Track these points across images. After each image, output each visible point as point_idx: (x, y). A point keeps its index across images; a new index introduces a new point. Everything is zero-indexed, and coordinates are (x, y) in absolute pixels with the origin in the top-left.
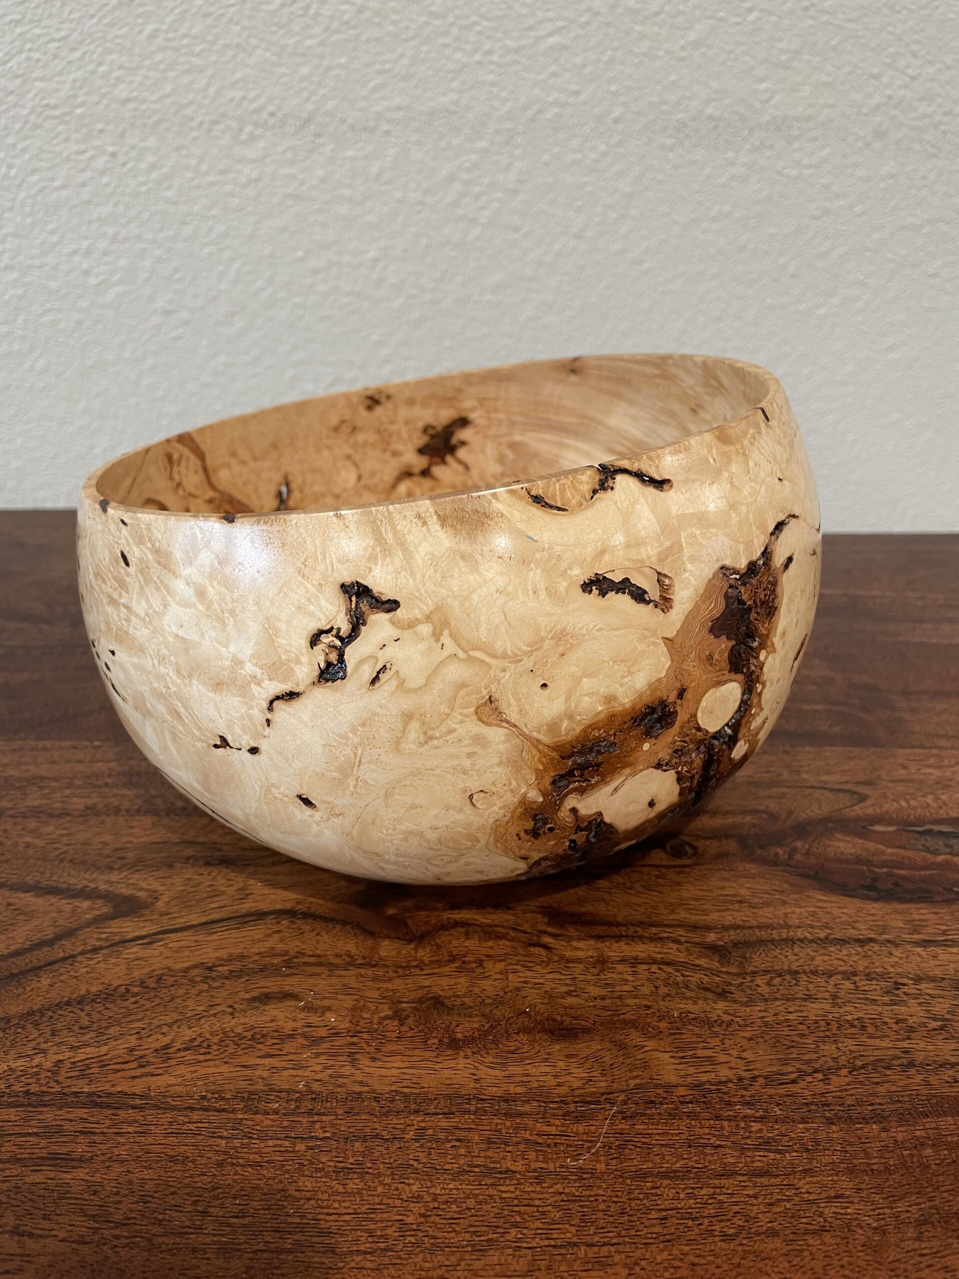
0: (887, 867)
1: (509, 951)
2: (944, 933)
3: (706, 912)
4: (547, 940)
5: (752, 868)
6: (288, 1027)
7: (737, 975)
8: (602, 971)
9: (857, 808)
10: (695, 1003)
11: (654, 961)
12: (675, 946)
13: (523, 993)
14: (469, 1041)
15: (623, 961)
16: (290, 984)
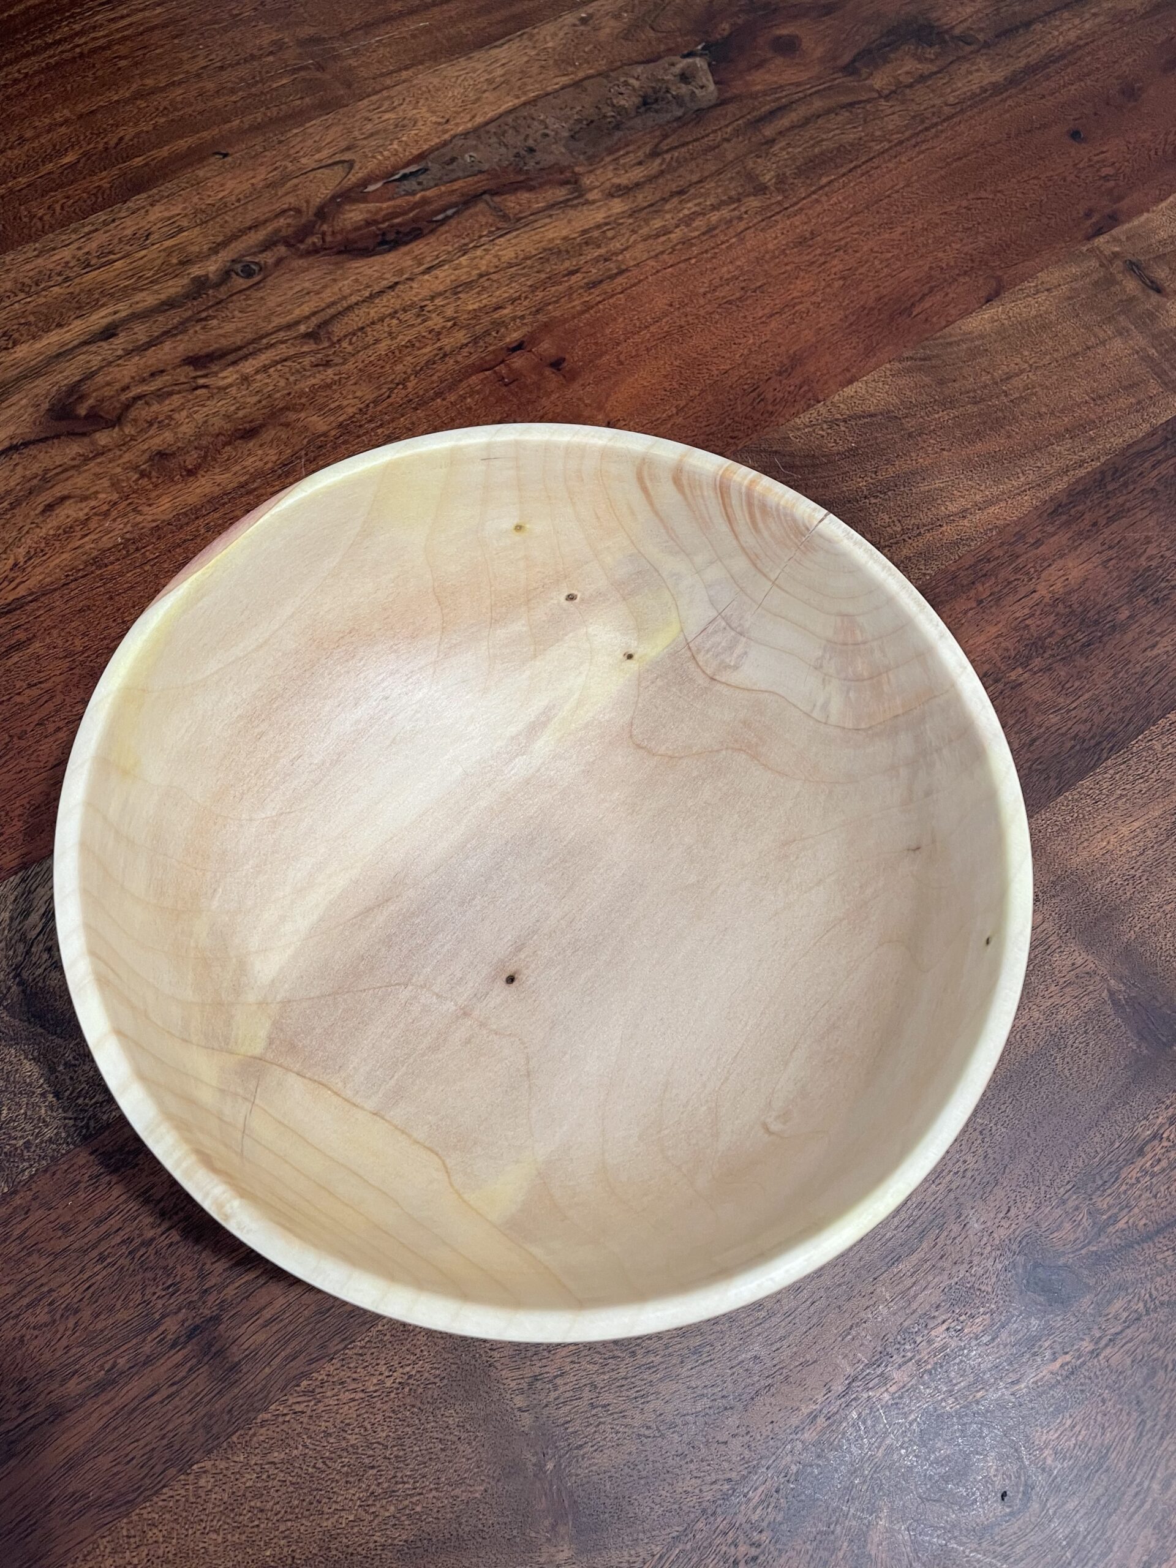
0: (388, 220)
1: (183, 401)
2: (437, 257)
3: (290, 312)
4: (201, 381)
5: (303, 263)
6: (81, 515)
7: (330, 347)
8: (249, 385)
9: (350, 176)
10: (315, 377)
11: (277, 363)
12: (283, 346)
13: (210, 423)
14: (198, 467)
15: (257, 372)
16: (58, 491)
